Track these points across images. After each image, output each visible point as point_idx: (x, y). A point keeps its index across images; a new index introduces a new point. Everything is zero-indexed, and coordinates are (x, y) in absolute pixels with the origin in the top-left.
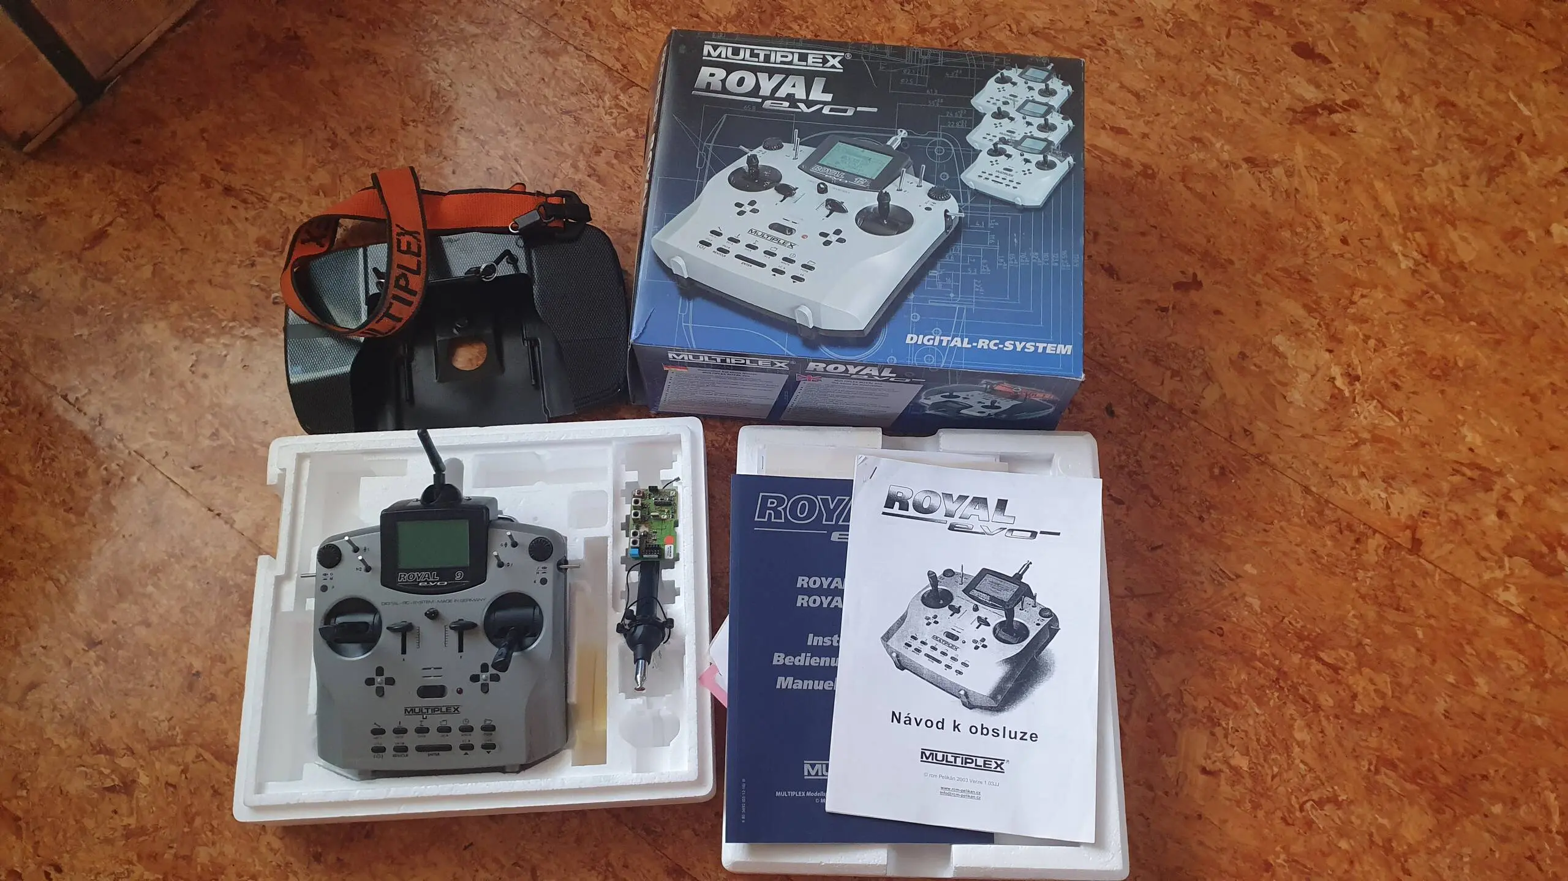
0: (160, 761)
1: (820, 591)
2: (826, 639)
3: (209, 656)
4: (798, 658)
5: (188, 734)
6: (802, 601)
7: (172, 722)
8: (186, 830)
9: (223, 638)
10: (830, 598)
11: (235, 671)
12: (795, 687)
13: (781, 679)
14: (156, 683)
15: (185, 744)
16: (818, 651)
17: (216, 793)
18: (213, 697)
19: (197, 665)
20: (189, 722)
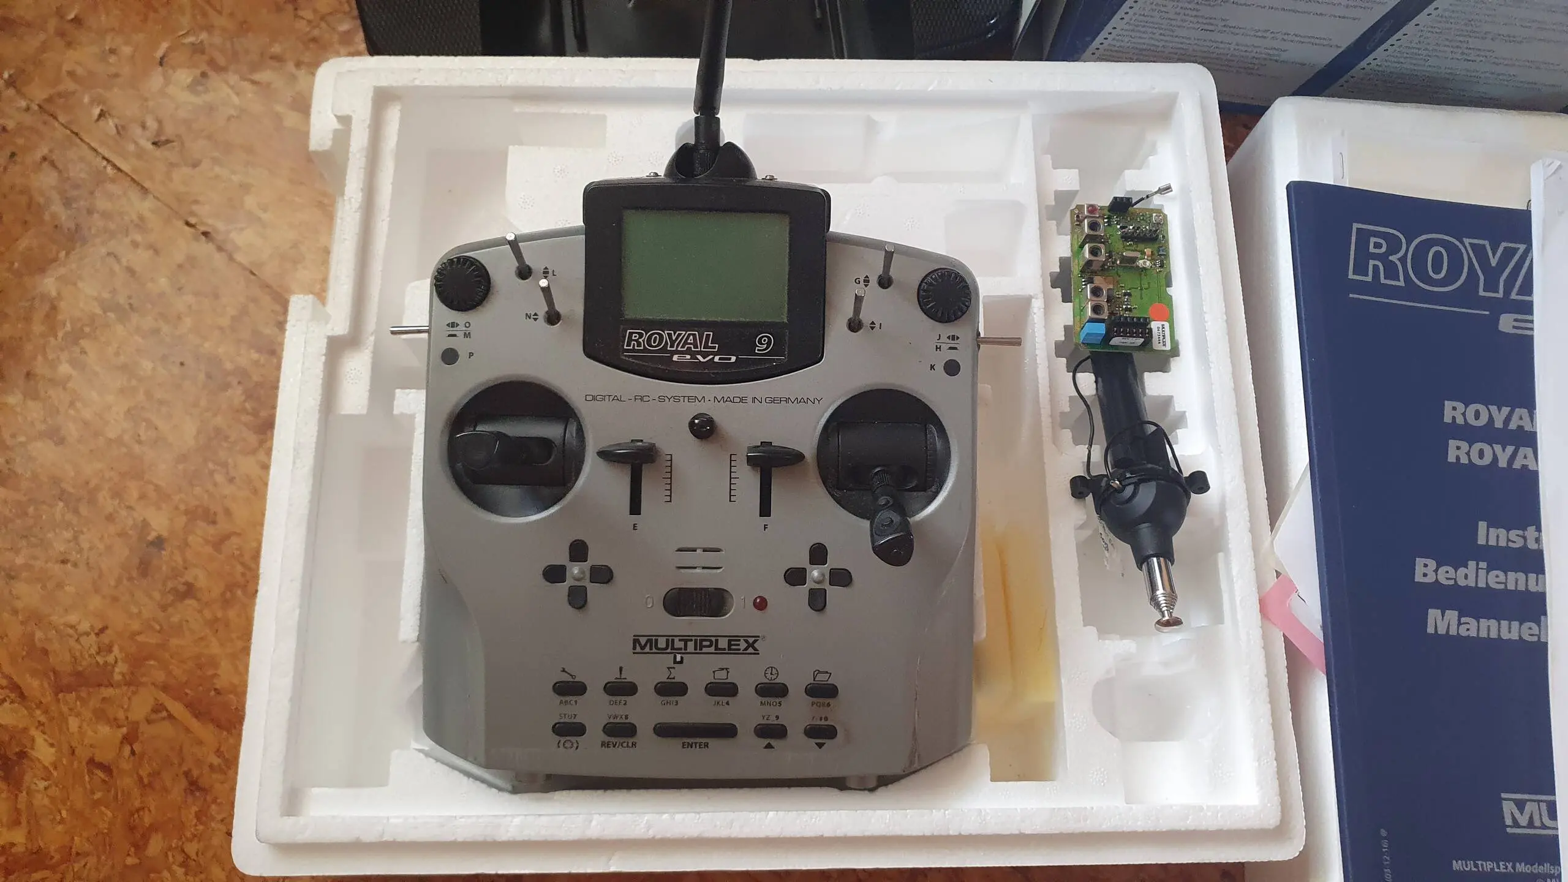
0: (78, 715)
1: (1489, 434)
2: (1513, 534)
3: (182, 507)
4: (1462, 571)
5: (137, 661)
6: (1457, 451)
7: (105, 638)
8: (130, 861)
9: (212, 473)
10: (1510, 449)
11: (234, 540)
12: (1463, 632)
13: (1433, 614)
14: (74, 556)
15: (132, 682)
16: (1501, 559)
17: (194, 786)
18: (189, 591)
19: (159, 522)
20: (140, 638)
